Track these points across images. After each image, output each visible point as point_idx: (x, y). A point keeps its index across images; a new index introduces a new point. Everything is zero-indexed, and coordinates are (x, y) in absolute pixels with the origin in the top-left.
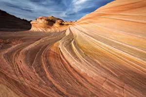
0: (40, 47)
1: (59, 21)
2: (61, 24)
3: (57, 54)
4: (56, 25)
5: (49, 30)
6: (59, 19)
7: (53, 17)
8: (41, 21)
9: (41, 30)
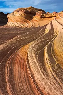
0: (8, 50)
1: (39, 13)
2: (42, 17)
3: (24, 61)
4: (35, 18)
5: (26, 25)
6: (40, 10)
7: (32, 7)
8: (18, 14)
9: (17, 25)
